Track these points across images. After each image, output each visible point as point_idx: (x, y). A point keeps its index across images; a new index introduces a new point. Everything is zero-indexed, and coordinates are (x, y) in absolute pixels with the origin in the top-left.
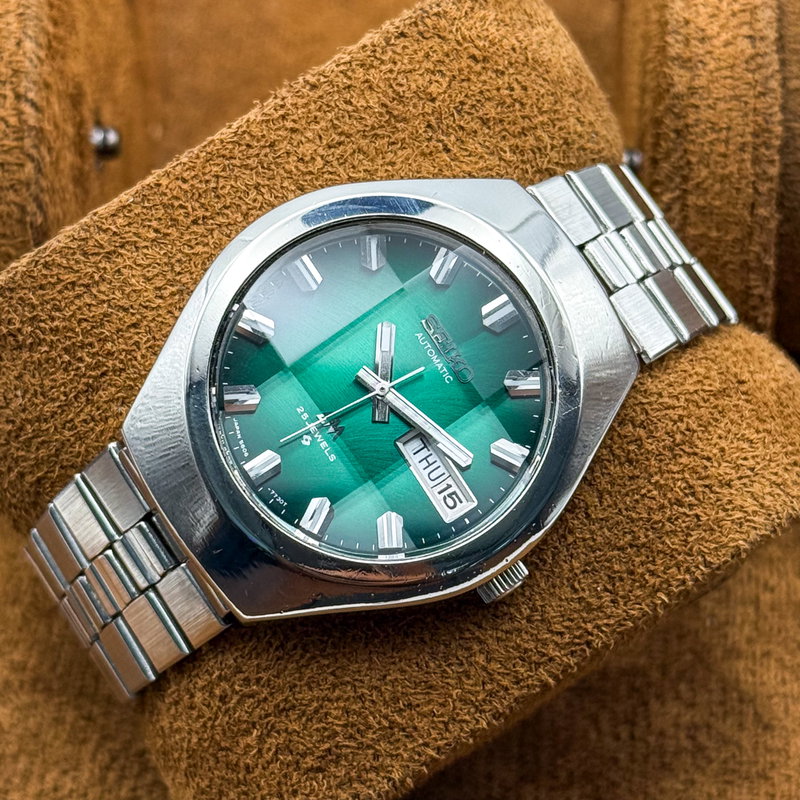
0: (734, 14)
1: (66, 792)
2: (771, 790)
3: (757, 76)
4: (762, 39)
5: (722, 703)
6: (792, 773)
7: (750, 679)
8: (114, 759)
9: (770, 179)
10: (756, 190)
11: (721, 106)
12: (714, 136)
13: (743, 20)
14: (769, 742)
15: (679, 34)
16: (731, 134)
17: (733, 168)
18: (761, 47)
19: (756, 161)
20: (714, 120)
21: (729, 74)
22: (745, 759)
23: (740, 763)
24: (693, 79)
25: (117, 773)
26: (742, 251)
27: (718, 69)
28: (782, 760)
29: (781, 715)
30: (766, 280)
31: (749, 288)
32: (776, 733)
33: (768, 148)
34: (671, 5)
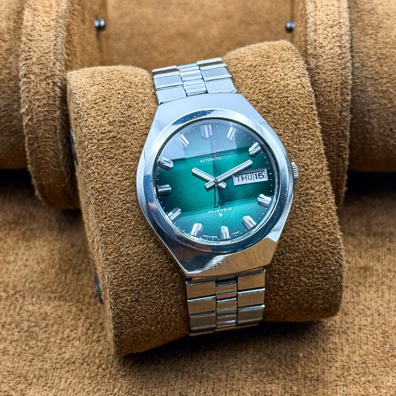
0: (333, 37)
1: (72, 338)
2: (347, 338)
3: (342, 62)
4: (344, 47)
6: (356, 331)
8: (91, 326)
9: (348, 101)
10: (342, 105)
11: (328, 73)
12: (326, 84)
13: (337, 40)
14: (347, 320)
15: (312, 45)
16: (332, 84)
17: (333, 97)
18: (344, 50)
19: (342, 94)
20: (325, 78)
21: (331, 60)
22: (337, 326)
23: (335, 328)
24: (317, 62)
25: (92, 331)
26: (337, 129)
27: (327, 59)
28: (352, 326)
29: (352, 310)
30: (346, 140)
31: (339, 143)
32: (350, 316)
33: (346, 89)
34: (309, 34)
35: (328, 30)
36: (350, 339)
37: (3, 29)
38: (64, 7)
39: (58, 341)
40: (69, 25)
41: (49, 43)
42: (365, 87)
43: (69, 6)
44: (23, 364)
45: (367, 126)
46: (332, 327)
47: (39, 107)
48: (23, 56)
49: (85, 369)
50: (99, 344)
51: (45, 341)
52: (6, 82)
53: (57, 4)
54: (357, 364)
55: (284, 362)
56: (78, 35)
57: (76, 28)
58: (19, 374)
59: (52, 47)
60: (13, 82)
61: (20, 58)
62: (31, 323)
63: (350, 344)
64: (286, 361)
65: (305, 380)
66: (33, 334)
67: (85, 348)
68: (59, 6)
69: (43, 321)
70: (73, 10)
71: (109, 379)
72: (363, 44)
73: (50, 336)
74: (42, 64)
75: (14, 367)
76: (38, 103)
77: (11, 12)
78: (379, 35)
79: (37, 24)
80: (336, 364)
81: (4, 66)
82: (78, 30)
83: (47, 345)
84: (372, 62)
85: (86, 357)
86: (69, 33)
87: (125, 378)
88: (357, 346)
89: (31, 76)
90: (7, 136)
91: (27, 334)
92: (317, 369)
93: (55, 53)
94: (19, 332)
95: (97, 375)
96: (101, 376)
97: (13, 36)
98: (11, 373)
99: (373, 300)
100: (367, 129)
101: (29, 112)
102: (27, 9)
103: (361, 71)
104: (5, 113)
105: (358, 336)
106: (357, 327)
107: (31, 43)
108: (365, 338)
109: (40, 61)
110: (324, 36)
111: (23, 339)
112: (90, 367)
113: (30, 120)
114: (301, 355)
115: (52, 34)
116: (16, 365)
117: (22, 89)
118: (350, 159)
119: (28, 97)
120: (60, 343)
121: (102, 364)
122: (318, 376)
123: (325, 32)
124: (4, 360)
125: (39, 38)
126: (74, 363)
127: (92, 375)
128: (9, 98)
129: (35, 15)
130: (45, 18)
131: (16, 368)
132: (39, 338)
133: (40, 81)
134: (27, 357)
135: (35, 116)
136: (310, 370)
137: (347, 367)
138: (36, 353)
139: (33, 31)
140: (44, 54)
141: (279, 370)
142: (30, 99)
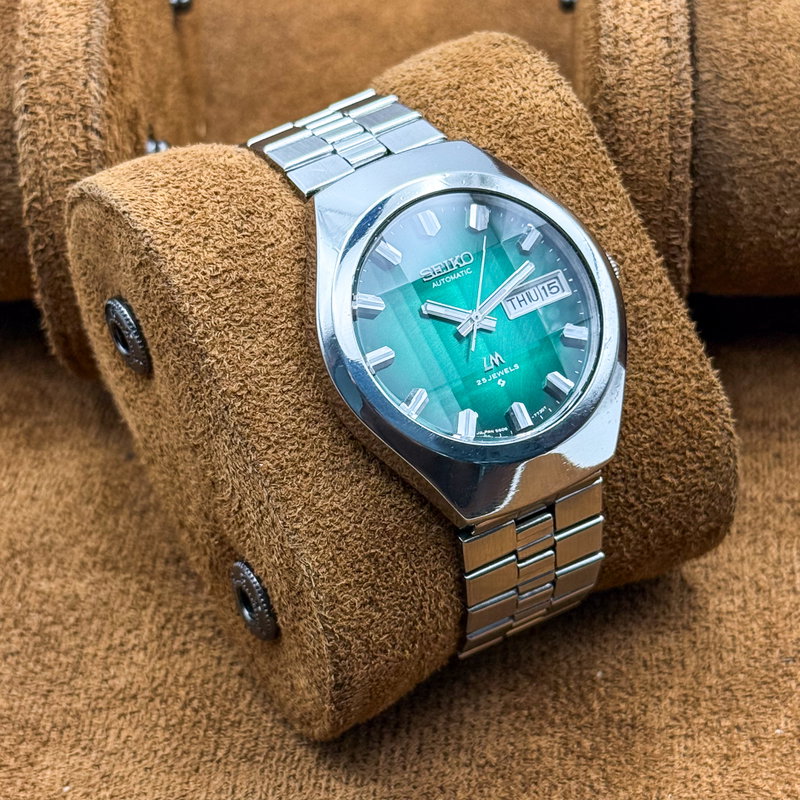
0: (654, 21)
1: (130, 646)
2: (693, 639)
3: (672, 70)
4: (677, 39)
6: (711, 625)
8: (168, 621)
9: (684, 152)
10: (673, 161)
11: (644, 94)
12: (639, 118)
13: (661, 25)
14: (693, 601)
15: (610, 37)
16: (652, 116)
17: (654, 143)
18: (676, 46)
19: (672, 138)
20: (638, 105)
21: (650, 68)
22: (673, 615)
24: (621, 73)
25: (171, 631)
26: (663, 210)
27: (641, 65)
28: (702, 615)
29: (703, 581)
30: (683, 233)
31: (669, 240)
32: (698, 595)
33: (682, 127)
34: (603, 14)
35: (642, 6)
36: (699, 641)
39: (101, 654)
40: (115, 3)
41: (74, 41)
42: (722, 122)
44: (30, 702)
45: (729, 203)
47: (55, 173)
48: (21, 68)
49: (158, 710)
50: (185, 657)
51: (75, 653)
54: (714, 692)
55: (565, 690)
56: (134, 23)
57: (130, 10)
58: (23, 723)
59: (80, 49)
60: (2, 122)
61: (16, 73)
62: (46, 616)
63: (698, 651)
64: (569, 689)
65: (607, 726)
66: (50, 640)
67: (158, 666)
69: (72, 612)
71: (206, 731)
72: (718, 33)
73: (85, 643)
74: (62, 84)
75: (11, 709)
76: (53, 166)
78: (751, 13)
80: (671, 694)
82: (134, 13)
83: (78, 662)
84: (737, 69)
85: (160, 685)
86: (116, 20)
87: (239, 727)
88: (713, 655)
89: (39, 110)
91: (38, 639)
92: (632, 703)
93: (87, 60)
94: (22, 635)
95: (181, 722)
96: (191, 724)
98: (5, 720)
99: (746, 560)
100: (727, 209)
101: (36, 184)
103: (714, 89)
105: (715, 634)
106: (712, 617)
107: (37, 41)
108: (729, 639)
109: (57, 77)
110: (635, 18)
111: (30, 650)
112: (168, 706)
113: (36, 199)
114: (599, 674)
115: (80, 21)
116: (16, 704)
117: (21, 135)
118: (692, 272)
119: (31, 152)
120: (107, 657)
121: (191, 700)
122: (634, 718)
123: (635, 9)
125: (53, 29)
126: (134, 697)
127: (171, 723)
131: (16, 710)
132: (63, 647)
133: (57, 120)
134: (38, 686)
135: (47, 193)
136: (618, 705)
137: (692, 699)
138: (57, 678)
139: (41, 16)
140: (63, 63)
141: (553, 707)
142: (37, 156)
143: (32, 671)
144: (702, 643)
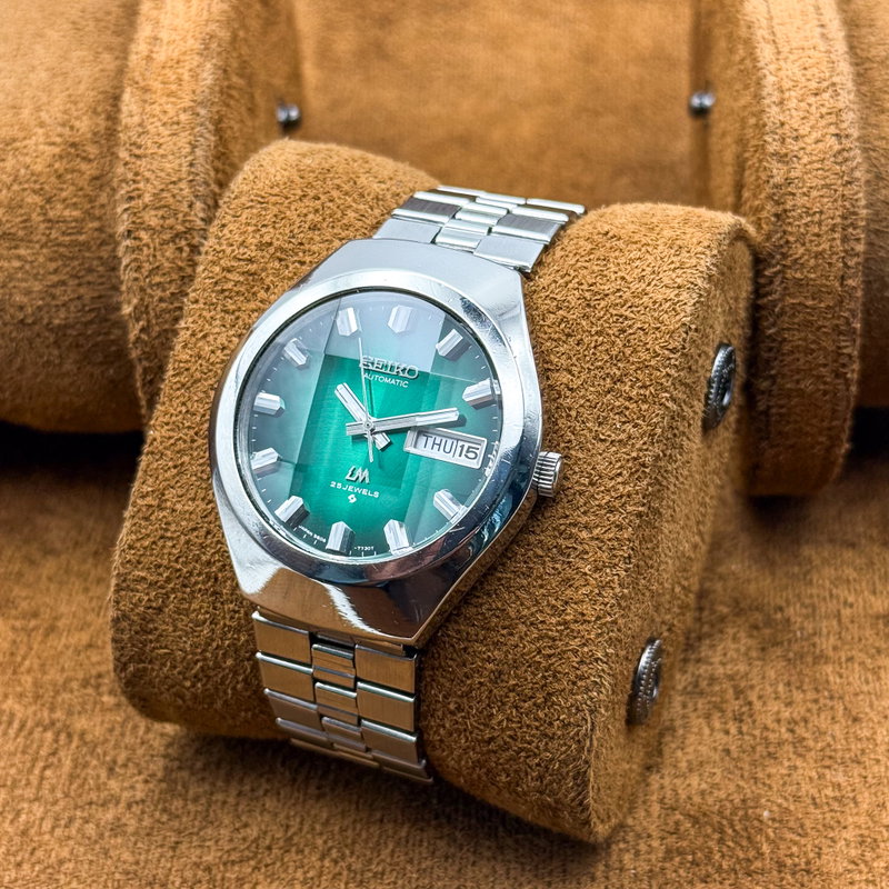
0: (822, 117)
2: (864, 774)
4: (847, 136)
5: (816, 701)
6: (880, 757)
7: (838, 680)
14: (859, 732)
15: (776, 134)
22: (839, 747)
23: (835, 750)
28: (871, 747)
29: (868, 710)
32: (864, 725)
35: (810, 102)
36: (870, 776)
37: (83, 134)
38: (209, 82)
40: (220, 120)
41: (178, 161)
43: (218, 79)
44: (157, 855)
46: (828, 749)
47: (161, 300)
48: (123, 192)
49: (295, 862)
51: (203, 801)
52: (94, 248)
53: (192, 76)
55: (730, 831)
56: (240, 141)
57: (236, 127)
58: (151, 879)
59: (184, 169)
60: (109, 248)
61: (117, 197)
63: (870, 786)
65: (780, 872)
67: (292, 813)
68: (197, 80)
70: (229, 87)
74: (165, 206)
75: (137, 863)
76: (159, 293)
77: (101, 97)
79: (151, 120)
80: (845, 834)
81: (89, 214)
82: (241, 130)
85: (295, 834)
86: (221, 138)
87: (382, 879)
89: (144, 235)
90: (101, 363)
92: (805, 845)
93: (191, 181)
94: (146, 781)
95: (320, 875)
96: (330, 876)
97: (105, 150)
98: (131, 876)
101: (142, 312)
102: (128, 90)
104: (93, 315)
107: (139, 163)
109: (161, 200)
110: (802, 114)
112: (305, 857)
113: (143, 330)
114: (766, 814)
115: (183, 140)
116: (142, 857)
117: (124, 263)
119: (136, 279)
121: (330, 849)
122: (808, 863)
123: (802, 104)
124: (115, 847)
125: (156, 150)
126: (269, 848)
128: (102, 284)
129: (145, 101)
130: (169, 107)
131: (142, 864)
133: (162, 245)
134: (165, 838)
135: (154, 322)
136: (789, 848)
137: (869, 840)
138: (186, 828)
139: (142, 137)
140: (167, 185)
141: (719, 851)
142: (142, 284)
143: (159, 821)
144: (874, 777)
